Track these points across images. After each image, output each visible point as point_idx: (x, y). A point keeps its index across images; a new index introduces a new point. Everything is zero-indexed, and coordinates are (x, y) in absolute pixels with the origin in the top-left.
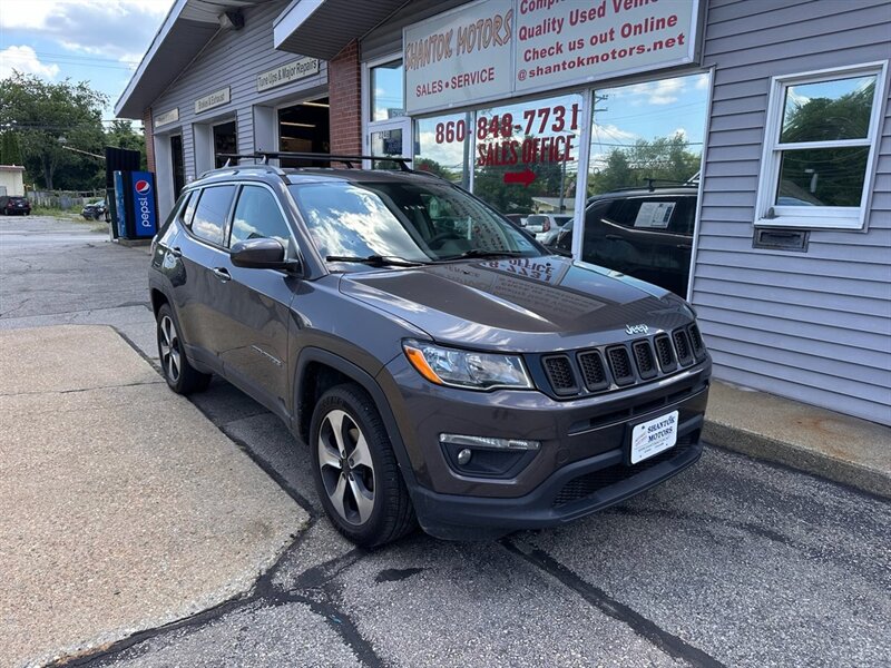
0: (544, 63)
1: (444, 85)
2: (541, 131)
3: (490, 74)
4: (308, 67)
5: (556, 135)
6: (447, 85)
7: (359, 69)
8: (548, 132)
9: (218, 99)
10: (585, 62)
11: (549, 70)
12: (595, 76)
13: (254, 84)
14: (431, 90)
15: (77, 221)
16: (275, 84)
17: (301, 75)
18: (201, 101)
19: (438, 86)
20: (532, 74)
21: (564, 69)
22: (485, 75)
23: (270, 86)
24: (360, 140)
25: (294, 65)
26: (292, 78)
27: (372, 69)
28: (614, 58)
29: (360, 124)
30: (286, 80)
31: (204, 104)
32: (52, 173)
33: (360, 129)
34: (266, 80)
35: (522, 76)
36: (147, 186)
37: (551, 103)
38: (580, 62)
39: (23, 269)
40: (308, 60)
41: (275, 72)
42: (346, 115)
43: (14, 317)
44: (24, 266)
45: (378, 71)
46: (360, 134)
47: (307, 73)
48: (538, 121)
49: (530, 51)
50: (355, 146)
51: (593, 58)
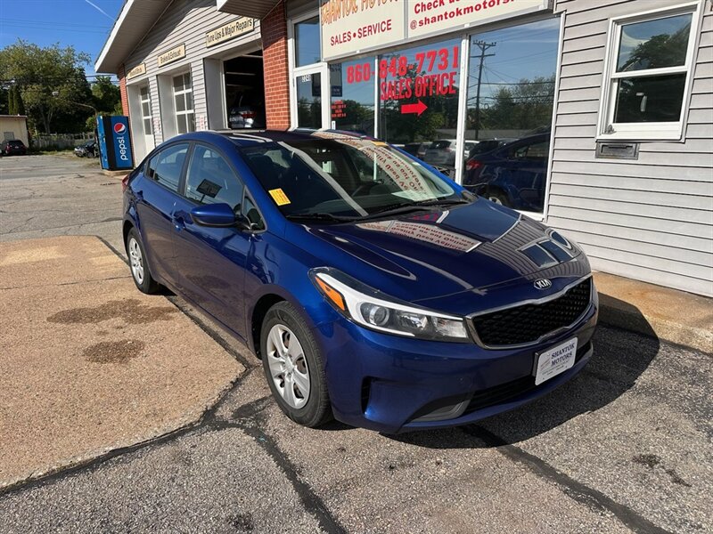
0: (430, 14)
1: (352, 35)
2: (430, 70)
3: (388, 25)
4: (245, 25)
5: (441, 72)
6: (355, 35)
7: (286, 25)
8: (436, 71)
9: (176, 54)
10: (462, 12)
11: (434, 20)
12: (470, 24)
13: (204, 40)
14: (342, 40)
15: (71, 158)
16: (220, 40)
17: (240, 32)
18: (162, 56)
19: (348, 37)
20: (421, 23)
21: (446, 18)
22: (384, 26)
23: (216, 42)
24: (288, 82)
25: (234, 24)
26: (233, 35)
27: (296, 25)
28: (485, 7)
29: (287, 70)
30: (228, 37)
31: (165, 59)
32: (49, 121)
33: (287, 74)
34: (212, 37)
35: (413, 26)
36: (123, 128)
37: (437, 48)
38: (459, 12)
39: (28, 195)
40: (245, 19)
41: (220, 30)
42: (276, 63)
43: (22, 231)
44: (28, 193)
45: (301, 26)
46: (288, 78)
47: (245, 30)
48: (427, 62)
49: (418, 5)
50: (284, 88)
51: (468, 8)
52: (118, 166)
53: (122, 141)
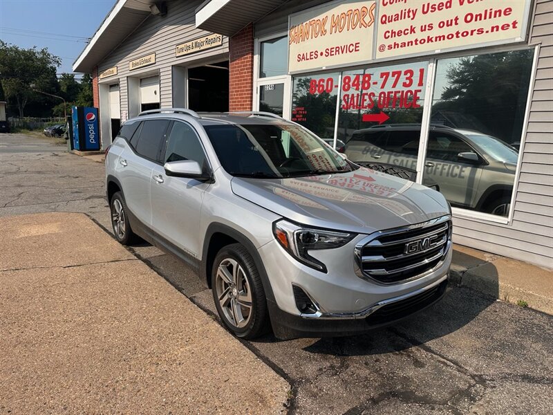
0: (399, 40)
1: (319, 54)
2: (394, 86)
3: (356, 47)
4: (214, 40)
5: (406, 89)
6: (322, 54)
7: (253, 43)
8: (400, 87)
9: (146, 61)
10: (434, 39)
11: (404, 45)
12: (441, 50)
13: (174, 51)
14: (308, 57)
15: (40, 137)
16: (189, 52)
17: (209, 46)
18: (134, 62)
19: (314, 55)
20: (390, 47)
21: (416, 44)
22: (352, 48)
23: (185, 53)
24: (252, 90)
25: (204, 39)
26: (202, 48)
27: (262, 43)
28: (458, 37)
29: (252, 79)
30: (198, 49)
31: (136, 64)
32: (23, 107)
33: (252, 83)
34: (182, 49)
35: (382, 48)
36: (94, 117)
37: (403, 68)
38: (430, 40)
39: (14, 170)
40: (215, 36)
41: (190, 43)
42: (242, 73)
44: (14, 169)
45: (265, 44)
46: (252, 86)
47: (213, 45)
48: (391, 80)
49: (389, 32)
50: (248, 94)
51: (440, 37)
52: (87, 148)
53: (91, 127)
